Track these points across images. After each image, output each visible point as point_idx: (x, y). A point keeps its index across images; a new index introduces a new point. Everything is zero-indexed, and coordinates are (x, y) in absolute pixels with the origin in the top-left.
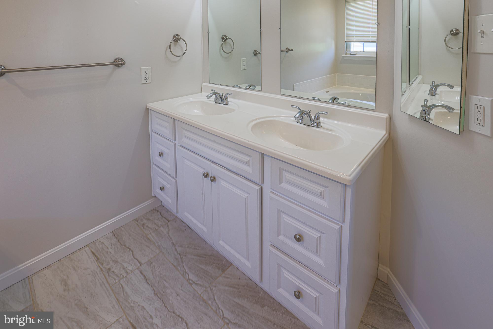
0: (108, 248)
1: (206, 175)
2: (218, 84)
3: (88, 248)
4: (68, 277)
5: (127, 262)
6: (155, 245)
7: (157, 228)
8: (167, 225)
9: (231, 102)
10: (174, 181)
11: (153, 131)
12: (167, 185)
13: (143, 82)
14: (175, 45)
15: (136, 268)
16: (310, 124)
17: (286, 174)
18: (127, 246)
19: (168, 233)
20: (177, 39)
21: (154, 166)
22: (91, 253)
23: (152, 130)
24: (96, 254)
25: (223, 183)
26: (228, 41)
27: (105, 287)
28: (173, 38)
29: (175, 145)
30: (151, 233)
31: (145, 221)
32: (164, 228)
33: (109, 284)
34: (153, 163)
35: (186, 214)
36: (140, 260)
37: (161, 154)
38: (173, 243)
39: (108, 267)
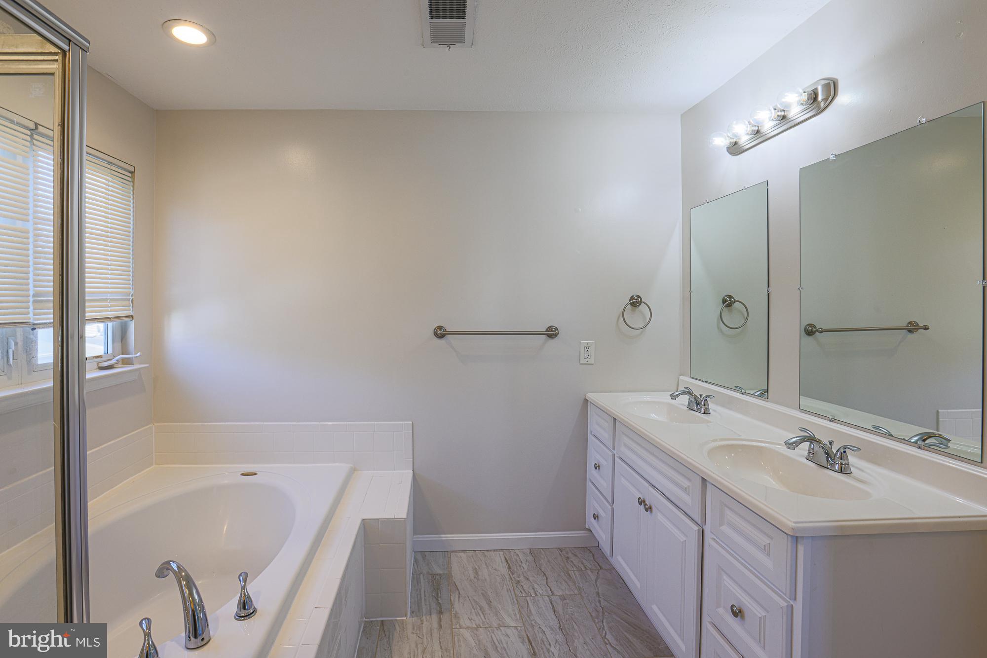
0: (522, 562)
1: (642, 502)
2: (702, 381)
3: (502, 552)
4: (479, 568)
5: (538, 584)
6: (575, 584)
7: (583, 569)
8: (597, 571)
9: (714, 411)
10: (610, 507)
11: (593, 433)
12: (602, 513)
13: (581, 362)
14: (633, 311)
15: (547, 594)
16: (825, 463)
17: (728, 512)
18: (543, 570)
19: (596, 580)
20: (635, 302)
21: (590, 484)
22: (504, 559)
23: (591, 432)
24: (509, 562)
25: (660, 517)
26: (737, 305)
27: (511, 594)
28: (630, 301)
29: (614, 455)
30: (574, 571)
31: (570, 555)
32: (592, 572)
33: (515, 594)
34: (590, 480)
35: (620, 558)
36: (553, 590)
37: (597, 467)
38: (598, 594)
39: (518, 579)
